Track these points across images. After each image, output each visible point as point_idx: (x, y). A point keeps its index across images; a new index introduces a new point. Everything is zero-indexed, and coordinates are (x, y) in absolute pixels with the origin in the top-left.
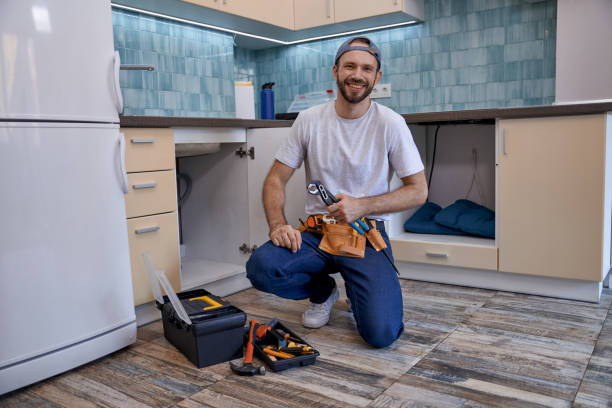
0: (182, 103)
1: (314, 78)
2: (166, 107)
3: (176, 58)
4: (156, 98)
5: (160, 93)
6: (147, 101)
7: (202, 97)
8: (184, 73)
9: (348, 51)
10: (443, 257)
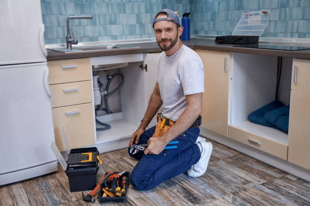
0: (123, 31)
1: (219, 8)
2: (112, 35)
3: (120, 4)
4: (106, 29)
5: (108, 26)
6: (100, 32)
7: (137, 26)
8: (125, 13)
9: (156, 23)
10: (256, 144)
